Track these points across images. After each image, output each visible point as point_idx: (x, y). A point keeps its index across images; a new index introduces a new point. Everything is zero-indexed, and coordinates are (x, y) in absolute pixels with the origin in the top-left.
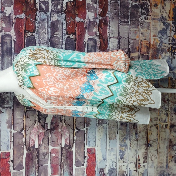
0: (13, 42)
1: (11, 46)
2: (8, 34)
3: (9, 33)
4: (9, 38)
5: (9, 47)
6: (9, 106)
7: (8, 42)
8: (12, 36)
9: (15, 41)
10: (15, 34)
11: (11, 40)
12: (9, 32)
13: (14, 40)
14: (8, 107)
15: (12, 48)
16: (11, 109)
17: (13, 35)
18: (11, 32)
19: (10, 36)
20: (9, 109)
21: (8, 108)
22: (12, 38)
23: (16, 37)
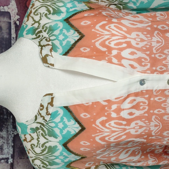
0: (13, 27)
1: (10, 34)
2: (3, 11)
3: (6, 9)
4: (6, 19)
5: (6, 36)
6: (4, 156)
7: (4, 26)
8: (11, 15)
9: (18, 24)
10: (17, 11)
11: (10, 23)
12: (6, 7)
13: (15, 23)
14: (3, 159)
15: (11, 39)
16: (7, 162)
17: (13, 12)
18: (9, 6)
19: (7, 14)
20: (5, 164)
21: (2, 161)
22: (12, 18)
23: (19, 17)
